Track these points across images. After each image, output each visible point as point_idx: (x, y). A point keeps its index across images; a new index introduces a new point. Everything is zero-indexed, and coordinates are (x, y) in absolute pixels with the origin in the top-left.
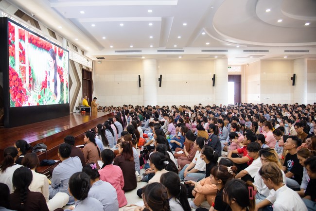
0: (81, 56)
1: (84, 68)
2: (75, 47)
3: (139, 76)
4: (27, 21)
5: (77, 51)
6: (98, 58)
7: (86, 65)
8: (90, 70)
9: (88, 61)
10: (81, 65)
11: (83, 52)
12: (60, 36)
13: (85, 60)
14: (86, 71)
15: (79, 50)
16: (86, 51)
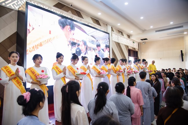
0: (127, 39)
1: (130, 48)
2: (121, 32)
3: (182, 51)
4: (67, 11)
5: (123, 35)
6: (142, 40)
7: (132, 46)
8: (136, 50)
9: (134, 42)
10: (127, 47)
11: (129, 36)
12: (104, 24)
13: (131, 42)
14: (132, 50)
15: (124, 35)
16: (131, 35)
